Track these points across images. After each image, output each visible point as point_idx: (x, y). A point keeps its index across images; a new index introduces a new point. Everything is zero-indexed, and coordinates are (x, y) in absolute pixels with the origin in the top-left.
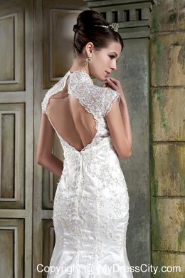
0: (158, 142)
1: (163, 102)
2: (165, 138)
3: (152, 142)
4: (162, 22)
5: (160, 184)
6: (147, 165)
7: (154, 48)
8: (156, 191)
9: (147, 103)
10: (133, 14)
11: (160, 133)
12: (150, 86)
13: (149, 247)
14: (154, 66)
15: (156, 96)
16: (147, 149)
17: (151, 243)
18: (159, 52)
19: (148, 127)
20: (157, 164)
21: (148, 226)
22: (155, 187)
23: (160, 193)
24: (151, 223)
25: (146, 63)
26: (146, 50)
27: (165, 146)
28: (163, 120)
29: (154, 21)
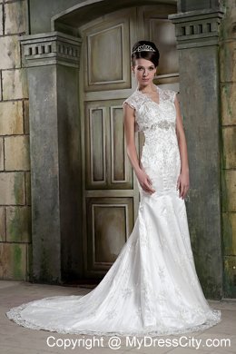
0: (226, 126)
1: (229, 94)
2: (230, 122)
3: (221, 126)
4: (228, 32)
5: (227, 160)
6: (217, 145)
7: (222, 53)
8: (225, 165)
9: (216, 95)
10: (205, 27)
11: (227, 119)
12: (219, 82)
13: (219, 209)
14: (222, 66)
15: (224, 89)
16: (216, 131)
17: (221, 206)
18: (226, 55)
19: (217, 115)
20: (225, 143)
21: (218, 192)
22: (224, 162)
23: (227, 167)
24: (221, 190)
25: (215, 65)
26: (215, 55)
27: (231, 129)
28: (229, 108)
29: (222, 31)
